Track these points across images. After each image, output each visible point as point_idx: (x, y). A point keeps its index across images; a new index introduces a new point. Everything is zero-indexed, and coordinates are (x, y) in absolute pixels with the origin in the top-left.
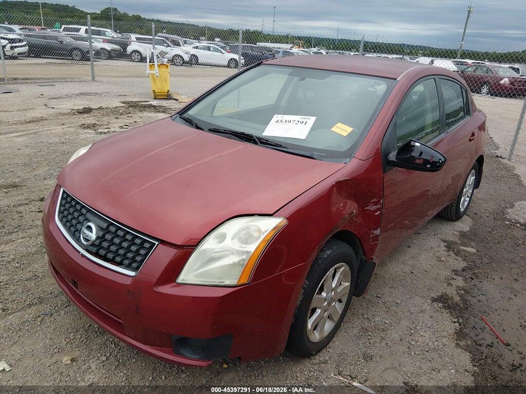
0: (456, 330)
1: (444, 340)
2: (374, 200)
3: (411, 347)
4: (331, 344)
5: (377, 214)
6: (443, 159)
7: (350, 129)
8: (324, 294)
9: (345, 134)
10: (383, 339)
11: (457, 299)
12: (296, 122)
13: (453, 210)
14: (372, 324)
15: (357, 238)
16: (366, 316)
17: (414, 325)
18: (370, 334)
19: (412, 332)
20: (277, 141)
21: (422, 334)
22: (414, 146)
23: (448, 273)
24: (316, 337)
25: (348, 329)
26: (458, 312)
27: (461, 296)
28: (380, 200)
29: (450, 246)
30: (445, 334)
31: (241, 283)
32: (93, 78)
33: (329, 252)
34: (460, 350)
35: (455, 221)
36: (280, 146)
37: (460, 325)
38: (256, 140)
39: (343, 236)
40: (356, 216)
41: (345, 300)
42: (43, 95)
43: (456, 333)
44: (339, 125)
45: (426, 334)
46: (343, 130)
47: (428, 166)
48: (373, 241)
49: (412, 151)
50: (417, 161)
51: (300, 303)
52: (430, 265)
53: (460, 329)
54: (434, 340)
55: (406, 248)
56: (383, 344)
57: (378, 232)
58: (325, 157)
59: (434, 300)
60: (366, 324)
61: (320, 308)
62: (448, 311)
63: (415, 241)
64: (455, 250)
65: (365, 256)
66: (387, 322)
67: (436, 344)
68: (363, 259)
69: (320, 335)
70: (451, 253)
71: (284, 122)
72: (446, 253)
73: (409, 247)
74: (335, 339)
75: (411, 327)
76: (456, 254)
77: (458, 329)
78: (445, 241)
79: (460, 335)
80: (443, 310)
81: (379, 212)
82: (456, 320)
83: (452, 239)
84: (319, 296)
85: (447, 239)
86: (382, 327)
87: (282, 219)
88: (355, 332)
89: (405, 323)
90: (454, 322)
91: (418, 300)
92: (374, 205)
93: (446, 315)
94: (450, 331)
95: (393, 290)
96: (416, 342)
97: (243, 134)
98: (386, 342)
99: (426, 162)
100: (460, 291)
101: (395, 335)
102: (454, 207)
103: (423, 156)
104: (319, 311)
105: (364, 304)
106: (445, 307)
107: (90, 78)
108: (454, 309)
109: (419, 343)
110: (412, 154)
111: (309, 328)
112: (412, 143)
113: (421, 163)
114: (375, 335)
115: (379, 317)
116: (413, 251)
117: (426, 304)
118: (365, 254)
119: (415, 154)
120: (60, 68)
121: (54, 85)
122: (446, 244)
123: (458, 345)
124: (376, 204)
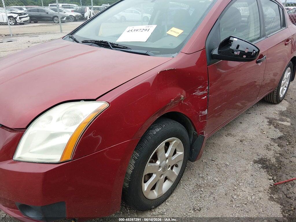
0: (271, 185)
1: (260, 194)
2: (200, 87)
3: (233, 201)
4: (169, 198)
5: (203, 98)
6: (257, 50)
7: (180, 31)
8: (158, 163)
9: (176, 35)
10: (212, 193)
11: (273, 161)
12: (141, 30)
13: (275, 96)
14: (205, 181)
15: (187, 117)
16: (201, 175)
17: (238, 182)
18: (202, 190)
19: (236, 188)
20: (125, 45)
21: (243, 189)
22: (232, 41)
23: (268, 141)
24: (155, 195)
25: (185, 186)
26: (273, 171)
27: (277, 159)
28: (205, 88)
29: (271, 122)
30: (262, 189)
31: (64, 160)
32: (61, 31)
33: (158, 130)
34: (273, 203)
35: (277, 104)
36: (127, 48)
37: (274, 181)
38: (110, 45)
39: (173, 116)
40: (184, 101)
41: (180, 165)
42: (29, 41)
43: (270, 188)
44: (173, 29)
45: (246, 190)
46: (175, 32)
47: (245, 56)
48: (202, 120)
49: (231, 45)
50: (236, 53)
51: (132, 172)
52: (255, 135)
53: (274, 185)
54: (252, 194)
55: (238, 124)
56: (211, 198)
57: (206, 112)
58: (158, 54)
59: (255, 162)
60: (201, 182)
61: (155, 173)
62: (265, 170)
63: (246, 119)
64: (275, 124)
65: (196, 131)
66: (217, 180)
67: (253, 197)
68: (195, 134)
69: (158, 192)
70: (272, 126)
71: (133, 31)
72: (268, 127)
73: (241, 123)
74: (174, 194)
75: (235, 184)
76: (275, 127)
77: (272, 185)
78: (268, 118)
79: (274, 189)
80: (262, 169)
81: (205, 97)
82: (271, 178)
83: (274, 117)
84: (153, 164)
85: (270, 116)
86: (212, 184)
87: (103, 103)
88: (191, 188)
89: (231, 181)
90: (270, 179)
91: (243, 162)
92: (201, 91)
93: (264, 173)
94: (266, 187)
95: (224, 155)
96: (238, 196)
97: (102, 42)
98: (214, 196)
99: (243, 53)
100: (276, 155)
101: (221, 190)
102: (275, 94)
103: (240, 49)
104: (154, 176)
105: (201, 166)
106: (263, 168)
107: (60, 31)
108: (271, 168)
109: (239, 197)
110: (231, 48)
111: (145, 189)
112: (231, 39)
113: (239, 54)
114: (206, 190)
115: (212, 176)
116: (244, 126)
117: (249, 165)
118: (196, 130)
119: (233, 47)
120: (45, 27)
121: (38, 36)
122: (269, 120)
123: (271, 199)
124: (202, 90)
